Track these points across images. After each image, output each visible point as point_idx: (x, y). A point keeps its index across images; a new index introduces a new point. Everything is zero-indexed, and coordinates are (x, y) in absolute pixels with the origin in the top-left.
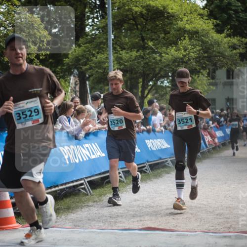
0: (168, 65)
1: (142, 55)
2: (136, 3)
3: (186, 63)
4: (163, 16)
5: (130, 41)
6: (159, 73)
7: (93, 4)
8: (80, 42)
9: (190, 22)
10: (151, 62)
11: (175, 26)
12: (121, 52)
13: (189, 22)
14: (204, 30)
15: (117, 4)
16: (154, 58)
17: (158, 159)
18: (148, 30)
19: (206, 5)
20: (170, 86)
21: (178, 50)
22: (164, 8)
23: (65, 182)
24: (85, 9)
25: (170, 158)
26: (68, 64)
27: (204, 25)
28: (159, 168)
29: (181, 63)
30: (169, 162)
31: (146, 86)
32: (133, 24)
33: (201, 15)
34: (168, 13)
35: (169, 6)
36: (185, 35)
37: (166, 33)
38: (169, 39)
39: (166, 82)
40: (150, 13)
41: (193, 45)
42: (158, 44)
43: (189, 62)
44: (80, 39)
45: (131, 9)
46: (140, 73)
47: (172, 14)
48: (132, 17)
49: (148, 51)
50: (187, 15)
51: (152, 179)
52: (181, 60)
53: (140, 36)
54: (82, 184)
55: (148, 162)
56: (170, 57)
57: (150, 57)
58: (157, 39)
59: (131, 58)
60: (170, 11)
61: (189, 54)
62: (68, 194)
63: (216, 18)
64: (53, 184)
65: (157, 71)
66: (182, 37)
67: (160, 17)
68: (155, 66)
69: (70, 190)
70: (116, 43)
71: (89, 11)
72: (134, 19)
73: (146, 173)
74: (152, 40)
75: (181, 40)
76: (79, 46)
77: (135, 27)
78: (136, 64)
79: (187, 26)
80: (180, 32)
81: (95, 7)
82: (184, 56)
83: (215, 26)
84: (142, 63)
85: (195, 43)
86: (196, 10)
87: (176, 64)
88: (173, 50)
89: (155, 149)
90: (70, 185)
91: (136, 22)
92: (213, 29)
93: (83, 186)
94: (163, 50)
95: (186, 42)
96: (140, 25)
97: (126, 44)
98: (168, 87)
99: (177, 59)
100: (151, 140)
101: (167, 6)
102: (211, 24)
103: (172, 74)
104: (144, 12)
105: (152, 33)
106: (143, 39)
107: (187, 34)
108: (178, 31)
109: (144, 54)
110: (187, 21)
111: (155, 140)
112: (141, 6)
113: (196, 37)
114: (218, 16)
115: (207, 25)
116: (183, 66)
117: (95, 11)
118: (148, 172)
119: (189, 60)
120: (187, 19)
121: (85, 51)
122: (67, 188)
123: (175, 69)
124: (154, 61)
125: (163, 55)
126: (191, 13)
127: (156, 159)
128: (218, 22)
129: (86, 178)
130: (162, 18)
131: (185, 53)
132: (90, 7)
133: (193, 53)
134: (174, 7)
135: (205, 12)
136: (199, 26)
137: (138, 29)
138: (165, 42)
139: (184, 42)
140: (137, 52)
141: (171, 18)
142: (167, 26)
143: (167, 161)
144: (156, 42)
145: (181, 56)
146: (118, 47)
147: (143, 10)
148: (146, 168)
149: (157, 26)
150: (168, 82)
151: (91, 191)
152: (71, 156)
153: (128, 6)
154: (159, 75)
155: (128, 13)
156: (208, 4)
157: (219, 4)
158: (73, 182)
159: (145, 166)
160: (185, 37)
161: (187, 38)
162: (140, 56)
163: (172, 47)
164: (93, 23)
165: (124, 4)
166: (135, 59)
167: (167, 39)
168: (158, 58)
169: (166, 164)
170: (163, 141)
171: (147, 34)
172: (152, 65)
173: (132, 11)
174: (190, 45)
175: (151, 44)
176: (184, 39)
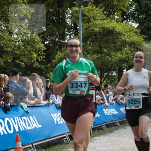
0: (116, 63)
1: (100, 57)
2: (97, 26)
3: (127, 61)
4: (113, 33)
5: (93, 49)
6: (110, 68)
7: (69, 26)
8: (62, 50)
9: (130, 37)
10: (105, 61)
11: (120, 40)
12: (87, 55)
13: (128, 37)
14: (138, 41)
15: (85, 26)
16: (108, 59)
17: (111, 121)
18: (104, 42)
19: (139, 26)
20: (117, 75)
21: (122, 54)
22: (114, 28)
23: (54, 135)
24: (65, 29)
25: (118, 120)
26: (55, 63)
27: (138, 39)
28: (111, 127)
29: (124, 62)
30: (118, 122)
31: (103, 76)
32: (94, 38)
33: (136, 33)
34: (116, 31)
35: (117, 28)
36: (126, 45)
37: (115, 43)
38: (117, 47)
39: (114, 73)
40: (105, 32)
41: (131, 51)
42: (110, 51)
43: (129, 61)
44: (63, 48)
45: (93, 29)
46: (99, 68)
47: (118, 32)
48: (94, 34)
49: (104, 55)
50: (127, 32)
51: (108, 134)
52: (124, 60)
53: (99, 45)
54: (65, 137)
55: (105, 123)
56: (118, 58)
57: (105, 58)
58: (109, 47)
59: (93, 59)
60: (117, 30)
61: (129, 56)
62: (56, 143)
63: (145, 34)
64: (48, 137)
65: (109, 67)
66: (124, 46)
67: (111, 34)
68: (108, 64)
69: (57, 141)
70: (84, 50)
71: (68, 31)
72: (95, 35)
73: (104, 129)
74: (106, 48)
75: (123, 48)
76: (62, 52)
77: (96, 40)
78: (97, 62)
79: (127, 39)
80: (123, 43)
81: (71, 28)
82: (126, 57)
83: (145, 39)
84: (100, 62)
85: (132, 50)
86: (133, 30)
87: (121, 62)
88: (119, 54)
89: (109, 115)
90: (58, 137)
91: (96, 37)
92: (143, 41)
93: (65, 138)
94: (113, 54)
95: (127, 49)
96: (99, 39)
97: (91, 50)
98: (116, 76)
99: (121, 59)
100: (106, 109)
101: (115, 27)
102: (142, 38)
103: (119, 68)
104: (101, 31)
105: (106, 43)
106: (101, 47)
107: (128, 44)
108: (122, 42)
109: (101, 57)
110: (127, 36)
111: (109, 109)
112: (100, 28)
113: (133, 46)
114: (146, 33)
115: (140, 38)
116: (126, 63)
117: (71, 31)
118: (105, 129)
119: (129, 60)
120: (127, 35)
121: (65, 55)
122: (55, 139)
123: (120, 65)
124: (107, 60)
125: (113, 57)
126: (130, 31)
127: (109, 121)
128: (147, 36)
129: (67, 133)
130: (112, 35)
131: (126, 56)
132: (68, 28)
133: (131, 55)
134: (119, 28)
135: (139, 30)
136: (135, 39)
137: (97, 41)
138: (114, 49)
139: (126, 49)
140: (97, 55)
141: (118, 34)
142: (115, 39)
143: (116, 122)
144: (108, 49)
145: (124, 57)
146: (86, 52)
147: (101, 30)
148: (103, 127)
149: (109, 39)
150: (116, 73)
151: (70, 141)
152: (58, 120)
153: (91, 27)
154: (111, 69)
155: (91, 32)
156: (140, 25)
157: (146, 25)
158: (59, 135)
159: (103, 126)
160: (127, 46)
161: (127, 47)
162: (99, 58)
163: (119, 52)
164: (70, 38)
165: (89, 27)
166: (96, 59)
167: (116, 47)
168: (110, 59)
169: (116, 124)
170: (114, 110)
171: (103, 44)
172: (106, 63)
173: (94, 31)
174: (129, 51)
175: (105, 50)
176: (126, 47)
